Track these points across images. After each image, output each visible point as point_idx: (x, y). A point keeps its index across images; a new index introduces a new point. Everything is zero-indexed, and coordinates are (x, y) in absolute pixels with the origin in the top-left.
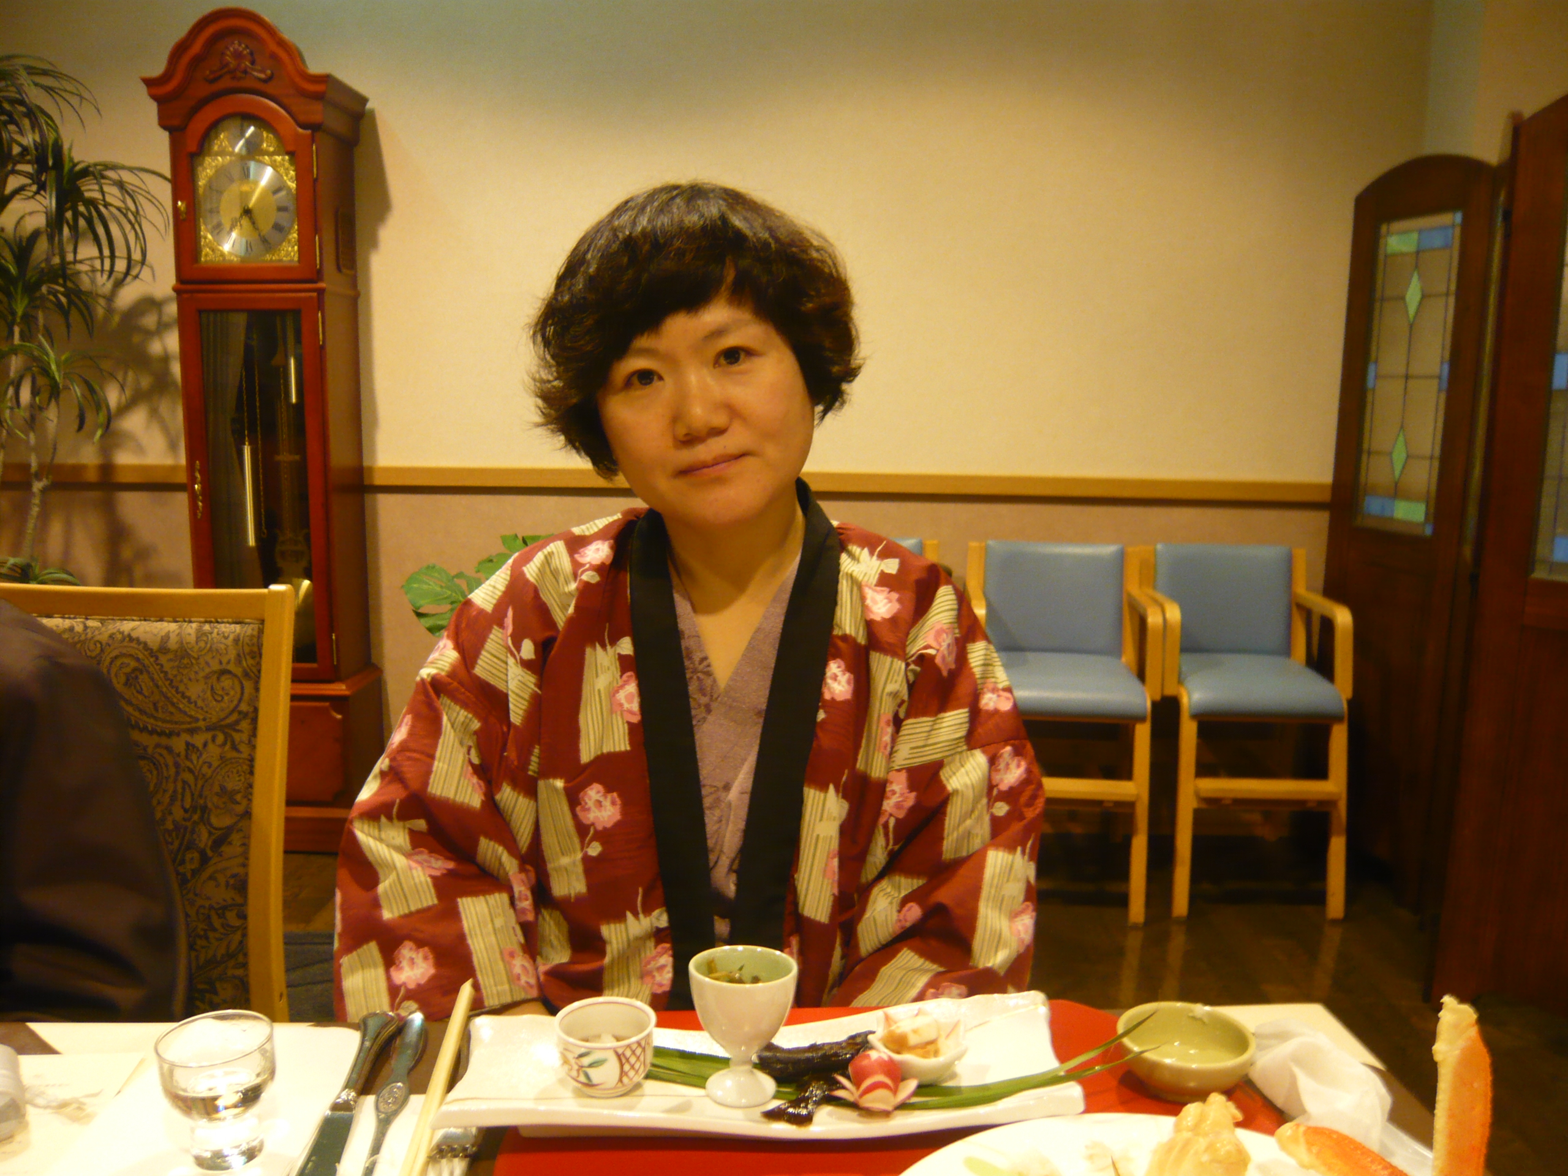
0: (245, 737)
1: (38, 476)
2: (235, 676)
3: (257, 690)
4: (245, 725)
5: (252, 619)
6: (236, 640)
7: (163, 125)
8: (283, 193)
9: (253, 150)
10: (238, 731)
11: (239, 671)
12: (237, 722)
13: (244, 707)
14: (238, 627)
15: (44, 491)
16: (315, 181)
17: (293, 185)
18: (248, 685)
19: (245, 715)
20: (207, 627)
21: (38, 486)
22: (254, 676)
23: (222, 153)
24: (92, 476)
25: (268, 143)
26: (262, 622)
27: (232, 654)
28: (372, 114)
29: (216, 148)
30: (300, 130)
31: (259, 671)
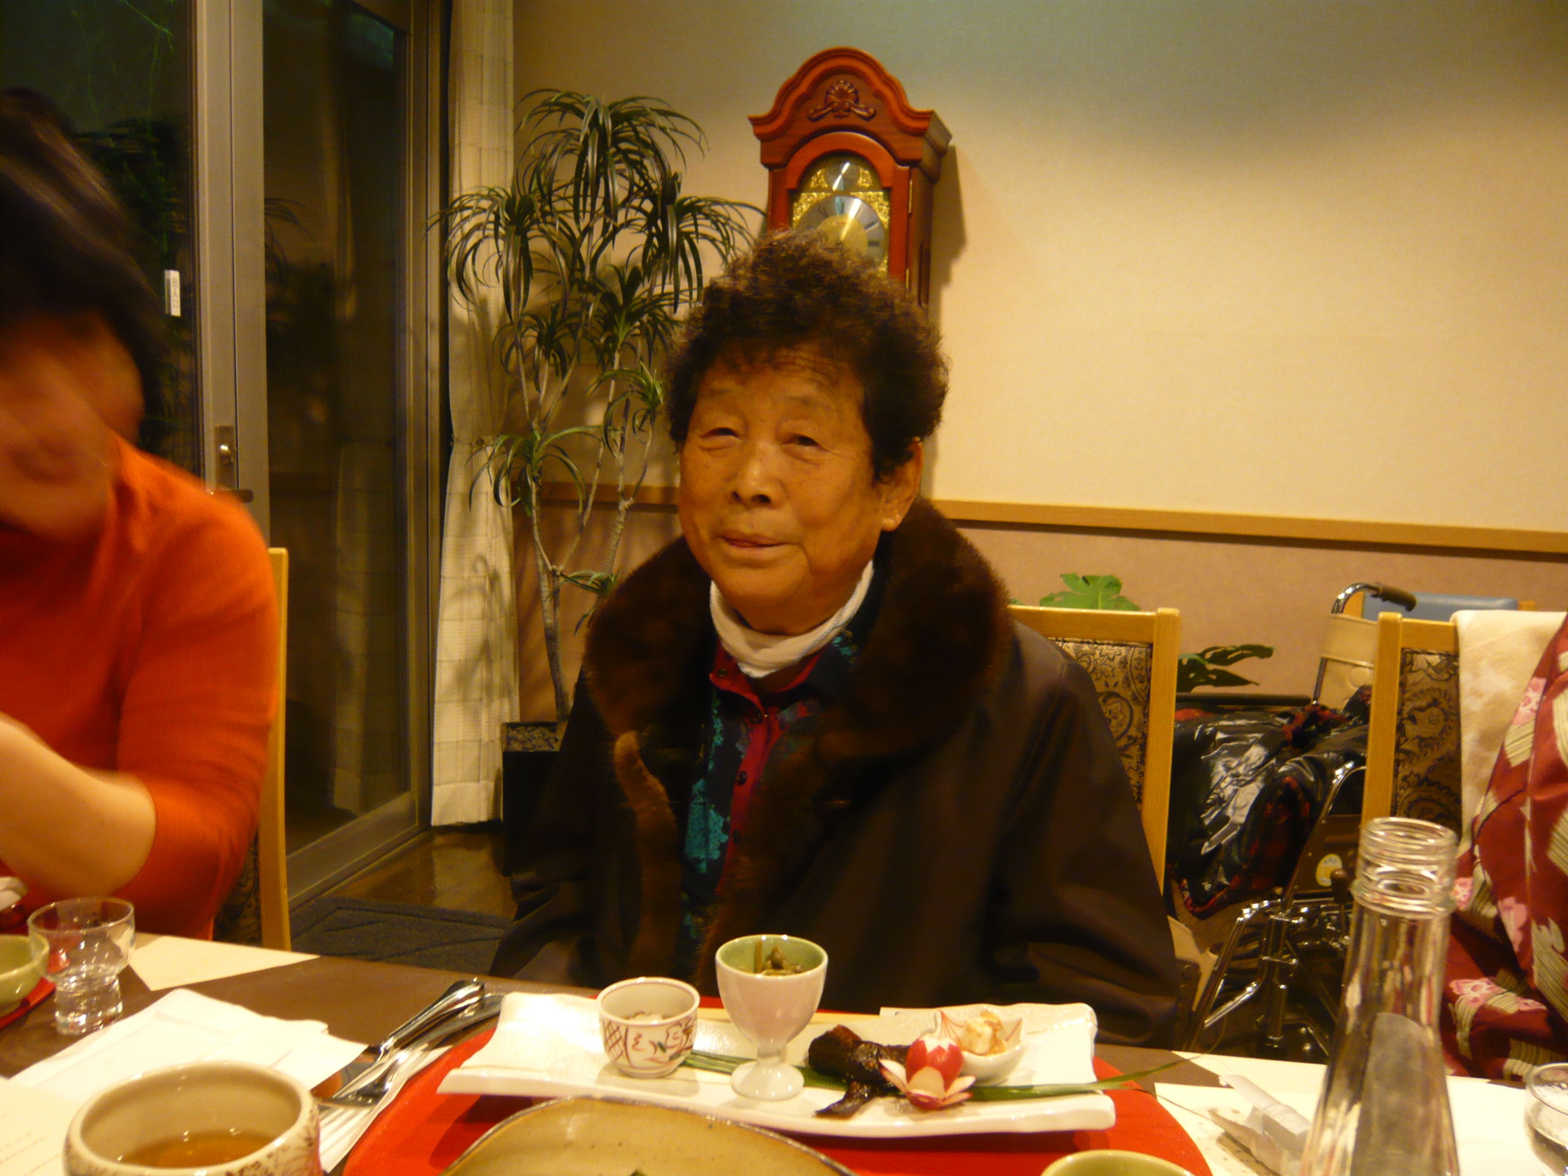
0: (1134, 763)
1: (625, 495)
2: (1123, 699)
3: (1146, 715)
4: (1134, 750)
5: (1138, 642)
6: (1124, 663)
7: (766, 164)
8: (876, 226)
9: (850, 187)
10: (1128, 756)
11: (1128, 695)
12: (1127, 747)
13: (1133, 732)
14: (1123, 649)
15: (630, 509)
16: (910, 215)
17: (885, 219)
18: (1137, 710)
19: (1135, 740)
20: (1086, 647)
21: (624, 504)
22: (1144, 700)
23: (819, 189)
24: (655, 498)
25: (864, 178)
26: (1151, 646)
27: (1120, 677)
28: (953, 150)
29: (812, 185)
30: (900, 167)
31: (1148, 696)
